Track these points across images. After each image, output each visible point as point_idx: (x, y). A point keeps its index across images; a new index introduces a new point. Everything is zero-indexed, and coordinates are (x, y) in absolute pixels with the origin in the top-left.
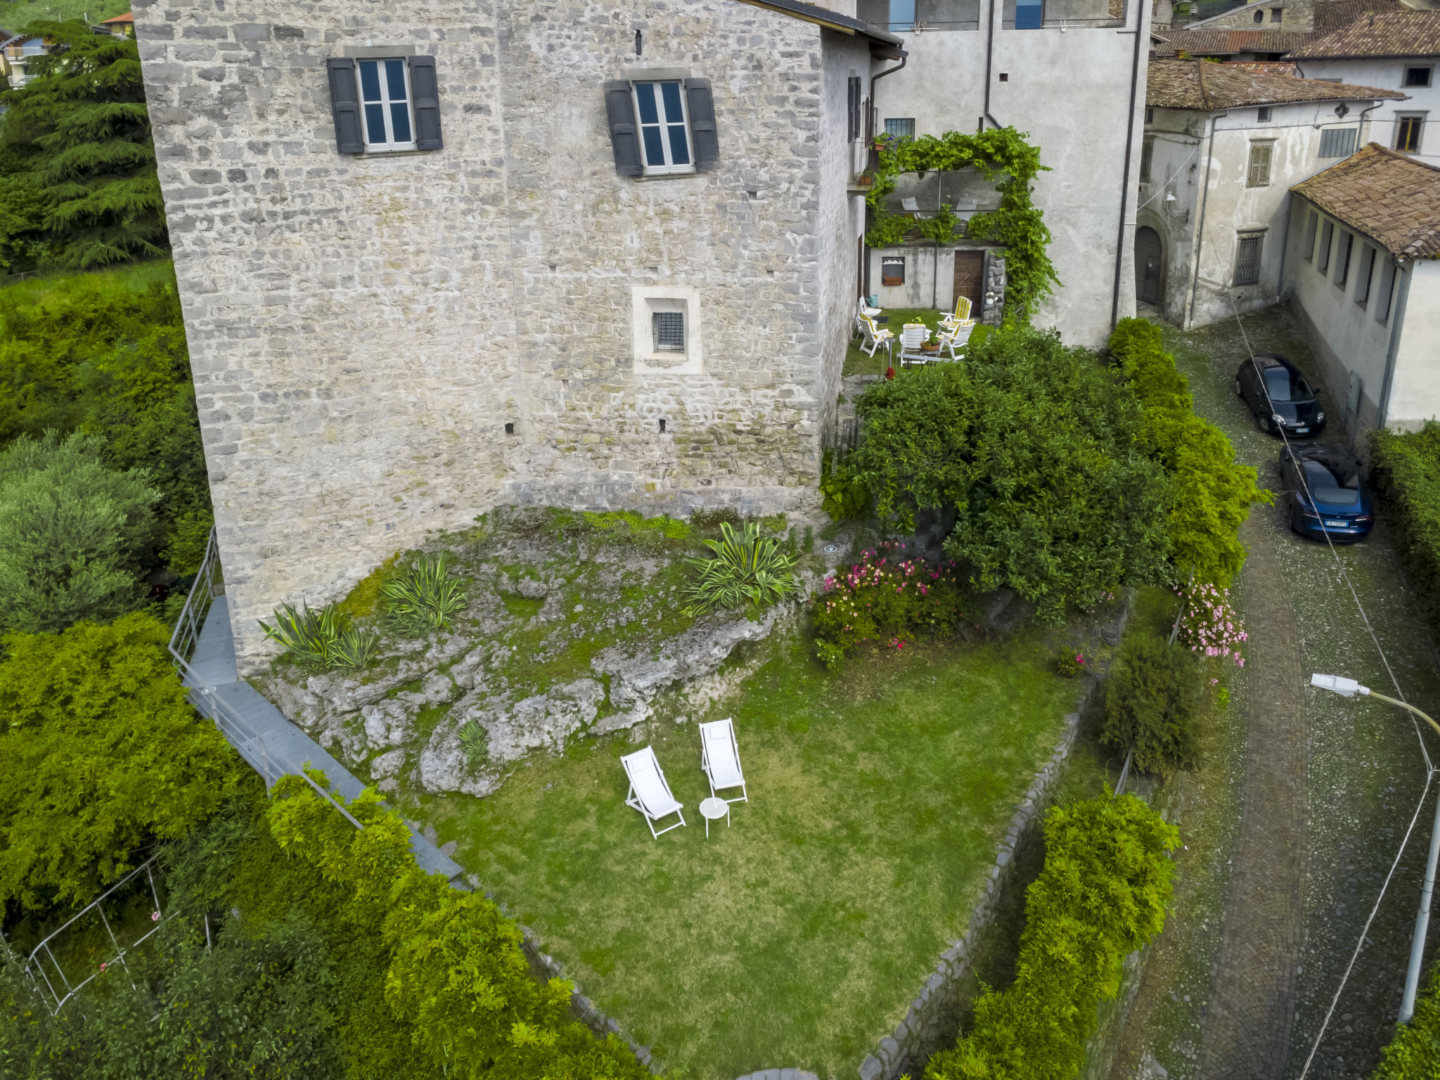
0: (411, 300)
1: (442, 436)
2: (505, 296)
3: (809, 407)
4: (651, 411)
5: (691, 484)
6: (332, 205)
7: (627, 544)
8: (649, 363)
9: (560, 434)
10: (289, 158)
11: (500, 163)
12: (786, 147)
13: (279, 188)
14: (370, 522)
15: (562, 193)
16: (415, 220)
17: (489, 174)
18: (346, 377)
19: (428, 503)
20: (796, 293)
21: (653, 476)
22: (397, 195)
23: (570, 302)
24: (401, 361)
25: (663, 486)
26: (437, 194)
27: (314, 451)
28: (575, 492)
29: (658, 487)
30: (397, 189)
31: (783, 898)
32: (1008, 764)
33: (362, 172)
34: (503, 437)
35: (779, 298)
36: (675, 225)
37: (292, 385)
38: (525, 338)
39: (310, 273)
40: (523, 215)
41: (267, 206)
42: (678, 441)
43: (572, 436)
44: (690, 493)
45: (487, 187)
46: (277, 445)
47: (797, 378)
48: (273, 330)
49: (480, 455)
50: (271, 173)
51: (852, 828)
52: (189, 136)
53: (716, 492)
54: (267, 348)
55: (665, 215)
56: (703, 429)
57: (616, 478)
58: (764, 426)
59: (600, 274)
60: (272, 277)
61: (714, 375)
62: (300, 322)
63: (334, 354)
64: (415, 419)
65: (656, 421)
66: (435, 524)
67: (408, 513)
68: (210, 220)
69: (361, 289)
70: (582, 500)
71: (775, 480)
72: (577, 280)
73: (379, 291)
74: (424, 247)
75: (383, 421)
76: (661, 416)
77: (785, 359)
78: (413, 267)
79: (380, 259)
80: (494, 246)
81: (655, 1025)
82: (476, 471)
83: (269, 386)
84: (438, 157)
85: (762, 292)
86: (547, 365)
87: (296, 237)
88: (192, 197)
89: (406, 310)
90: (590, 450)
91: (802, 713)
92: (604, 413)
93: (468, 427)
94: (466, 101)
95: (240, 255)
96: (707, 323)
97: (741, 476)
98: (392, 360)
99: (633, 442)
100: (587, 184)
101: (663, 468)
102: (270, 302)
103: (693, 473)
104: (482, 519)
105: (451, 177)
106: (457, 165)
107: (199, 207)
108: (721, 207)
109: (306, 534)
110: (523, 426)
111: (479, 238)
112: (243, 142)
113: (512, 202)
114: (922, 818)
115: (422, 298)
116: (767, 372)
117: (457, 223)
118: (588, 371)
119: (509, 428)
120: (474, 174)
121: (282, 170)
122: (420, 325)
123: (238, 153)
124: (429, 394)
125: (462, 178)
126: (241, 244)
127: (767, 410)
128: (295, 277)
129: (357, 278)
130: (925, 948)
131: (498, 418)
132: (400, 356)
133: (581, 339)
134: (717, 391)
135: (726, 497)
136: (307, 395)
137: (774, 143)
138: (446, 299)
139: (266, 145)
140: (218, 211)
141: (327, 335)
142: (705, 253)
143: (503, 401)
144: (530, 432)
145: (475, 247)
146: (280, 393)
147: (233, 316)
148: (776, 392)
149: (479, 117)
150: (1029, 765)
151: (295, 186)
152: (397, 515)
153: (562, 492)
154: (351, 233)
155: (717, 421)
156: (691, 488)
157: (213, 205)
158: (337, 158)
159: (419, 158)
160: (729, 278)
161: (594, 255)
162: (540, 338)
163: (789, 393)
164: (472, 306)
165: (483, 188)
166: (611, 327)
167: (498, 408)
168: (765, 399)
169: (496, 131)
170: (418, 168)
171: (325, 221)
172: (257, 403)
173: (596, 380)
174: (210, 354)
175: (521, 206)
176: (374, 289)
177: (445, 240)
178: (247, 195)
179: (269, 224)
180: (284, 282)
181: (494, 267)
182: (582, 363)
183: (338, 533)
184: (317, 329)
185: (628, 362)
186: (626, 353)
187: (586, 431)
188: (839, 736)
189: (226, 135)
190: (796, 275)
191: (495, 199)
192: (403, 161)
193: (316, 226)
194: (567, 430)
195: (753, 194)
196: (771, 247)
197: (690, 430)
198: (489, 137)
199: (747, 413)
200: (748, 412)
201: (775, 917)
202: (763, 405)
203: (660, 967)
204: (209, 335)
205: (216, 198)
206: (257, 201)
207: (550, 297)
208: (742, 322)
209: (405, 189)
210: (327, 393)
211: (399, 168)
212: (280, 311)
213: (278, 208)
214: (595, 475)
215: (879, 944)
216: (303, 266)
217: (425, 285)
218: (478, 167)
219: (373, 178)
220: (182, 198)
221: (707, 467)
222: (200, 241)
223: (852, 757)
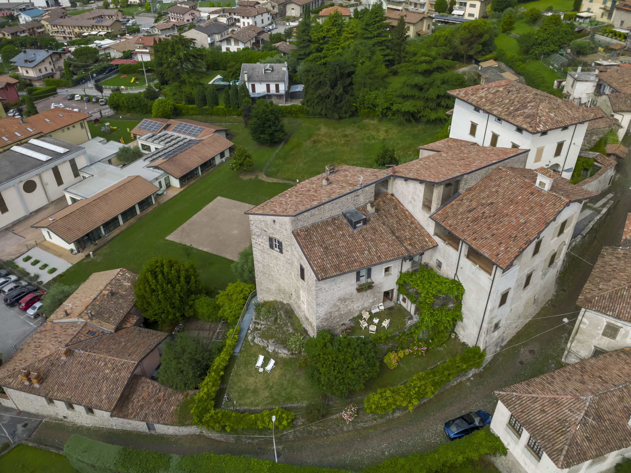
0: (279, 270)
1: (282, 289)
9: (295, 300)
10: (264, 245)
11: (290, 259)
14: (273, 294)
16: (279, 261)
18: (271, 275)
21: (302, 317)
26: (282, 259)
28: (295, 310)
31: (256, 386)
32: (297, 399)
33: (273, 251)
35: (312, 308)
36: (304, 286)
39: (267, 260)
42: (304, 315)
49: (287, 295)
51: (272, 387)
52: (255, 238)
53: (307, 327)
57: (299, 313)
58: (311, 323)
61: (307, 310)
62: (266, 265)
64: (279, 285)
71: (312, 332)
72: (297, 282)
73: (275, 267)
75: (275, 283)
77: (314, 317)
78: (279, 266)
79: (275, 263)
81: (232, 385)
84: (283, 254)
87: (265, 255)
88: (255, 244)
90: (297, 306)
91: (290, 368)
92: (298, 303)
93: (286, 290)
94: (286, 249)
95: (259, 254)
104: (287, 303)
106: (284, 257)
107: (255, 246)
110: (293, 295)
114: (279, 394)
119: (291, 294)
122: (280, 274)
123: (259, 242)
124: (281, 283)
128: (265, 260)
129: (272, 264)
130: (257, 405)
132: (277, 276)
134: (308, 313)
135: (307, 329)
138: (283, 273)
139: (263, 242)
145: (287, 268)
148: (313, 320)
149: (288, 252)
150: (298, 402)
154: (272, 258)
155: (308, 317)
158: (270, 248)
159: (280, 253)
163: (314, 322)
165: (288, 261)
167: (290, 291)
168: (311, 319)
171: (269, 255)
173: (298, 297)
177: (283, 265)
178: (260, 247)
182: (297, 294)
184: (268, 267)
188: (288, 376)
189: (258, 239)
197: (306, 315)
198: (289, 255)
201: (252, 387)
203: (239, 381)
209: (278, 256)
211: (277, 253)
213: (264, 250)
215: (255, 400)
218: (287, 258)
219: (274, 253)
221: (306, 322)
222: (255, 250)
223: (285, 380)
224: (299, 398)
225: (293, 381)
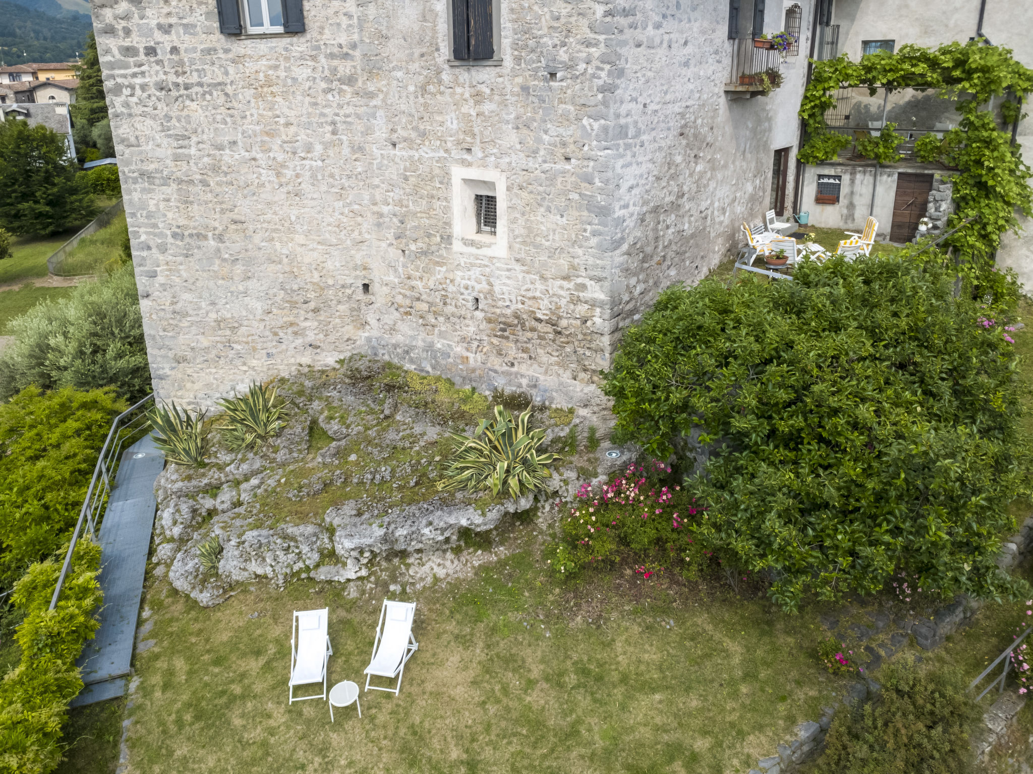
0: (283, 166)
1: (308, 286)
2: (360, 169)
3: (602, 305)
4: (467, 288)
5: (496, 362)
6: (220, 80)
7: (423, 408)
8: (467, 243)
9: (399, 299)
10: (187, 38)
11: (354, 46)
12: (584, 23)
13: (181, 63)
14: (254, 349)
15: (399, 74)
16: (285, 95)
17: (346, 56)
18: (234, 227)
19: (299, 341)
20: (591, 183)
21: (467, 350)
22: (270, 72)
23: (406, 179)
24: (276, 218)
25: (476, 361)
26: (302, 73)
27: (211, 284)
28: (407, 352)
29: (471, 361)
30: (271, 67)
33: (242, 51)
34: (360, 295)
35: (576, 187)
36: (488, 107)
37: (195, 228)
38: (375, 209)
39: (205, 137)
40: (371, 95)
41: (172, 78)
42: (489, 321)
43: (408, 302)
44: (496, 372)
45: (345, 68)
46: (184, 275)
47: (592, 273)
48: (180, 182)
49: (341, 307)
50: (174, 50)
52: (116, 17)
53: (516, 374)
54: (175, 196)
55: (478, 98)
56: (508, 312)
57: (439, 346)
58: (560, 318)
59: (428, 153)
60: (178, 137)
61: (518, 260)
62: (199, 177)
63: (224, 206)
64: (287, 269)
65: (470, 298)
66: (306, 360)
67: (284, 347)
68: (133, 88)
69: (243, 153)
70: (412, 361)
71: (568, 374)
72: (411, 157)
73: (258, 156)
74: (292, 120)
75: (262, 268)
76: (475, 294)
77: (580, 252)
78: (284, 137)
79: (257, 128)
80: (350, 123)
82: (337, 320)
83: (179, 227)
84: (303, 40)
85: (560, 180)
86: (390, 235)
87: (193, 105)
88: (120, 68)
89: (278, 174)
90: (421, 317)
92: (431, 284)
93: (330, 282)
95: (154, 118)
96: (511, 208)
97: (540, 365)
98: (268, 217)
99: (453, 316)
100: (417, 65)
101: (476, 343)
102: (177, 158)
103: (499, 354)
104: (341, 362)
105: (314, 58)
106: (318, 48)
107: (124, 76)
108: (525, 89)
109: (207, 350)
110: (375, 288)
111: (337, 115)
112: (154, 23)
113: (364, 83)
115: (291, 165)
116: (563, 263)
117: (319, 100)
118: (420, 244)
119: (366, 287)
120: (332, 56)
121: (182, 47)
122: (290, 188)
123: (149, 33)
124: (299, 249)
125: (322, 60)
126: (155, 109)
127: (563, 302)
128: (194, 139)
129: (240, 143)
131: (356, 277)
132: (275, 213)
133: (415, 214)
134: (520, 276)
135: (524, 382)
136: (205, 237)
137: (573, 19)
138: (311, 168)
139: (170, 26)
140: (138, 81)
141: (218, 190)
142: (511, 138)
143: (359, 263)
144: (380, 292)
145: (334, 123)
146: (186, 233)
147: (152, 167)
148: (571, 285)
149: (336, 4)
151: (192, 62)
152: (275, 347)
153: (399, 350)
154: (235, 104)
155: (520, 306)
156: (497, 367)
157: (134, 75)
158: (222, 37)
159: (286, 41)
160: (531, 164)
161: (423, 135)
162: (385, 209)
163: (583, 287)
164: (332, 176)
165: (341, 69)
166: (437, 204)
167: (355, 268)
168: (561, 289)
169: (350, 17)
170: (286, 49)
171: (215, 93)
172: (170, 240)
173: (424, 253)
174: (136, 196)
175: (371, 87)
176: (254, 154)
177: (309, 114)
178: (158, 68)
179: (174, 93)
180: (186, 142)
181: (350, 142)
182: (415, 236)
183: (231, 354)
184: (212, 184)
185: (447, 239)
186: (448, 231)
187: (418, 299)
189: (142, 18)
190: (592, 164)
191: (350, 80)
192: (274, 42)
193: (208, 97)
194: (405, 296)
195: (553, 75)
196: (569, 132)
197: (498, 311)
198: (345, 21)
199: (545, 304)
200: (546, 302)
202: (559, 297)
204: (135, 181)
205: (136, 70)
206: (165, 73)
207: (392, 173)
208: (542, 210)
209: (276, 67)
210: (220, 238)
211: (271, 48)
212: (184, 167)
213: (180, 80)
214: (423, 340)
216: (200, 130)
217: (294, 153)
218: (336, 50)
219: (251, 57)
220: (113, 69)
221: (512, 350)
222: (127, 105)
223: (531, 684)
224: (701, 744)
225: (584, 672)
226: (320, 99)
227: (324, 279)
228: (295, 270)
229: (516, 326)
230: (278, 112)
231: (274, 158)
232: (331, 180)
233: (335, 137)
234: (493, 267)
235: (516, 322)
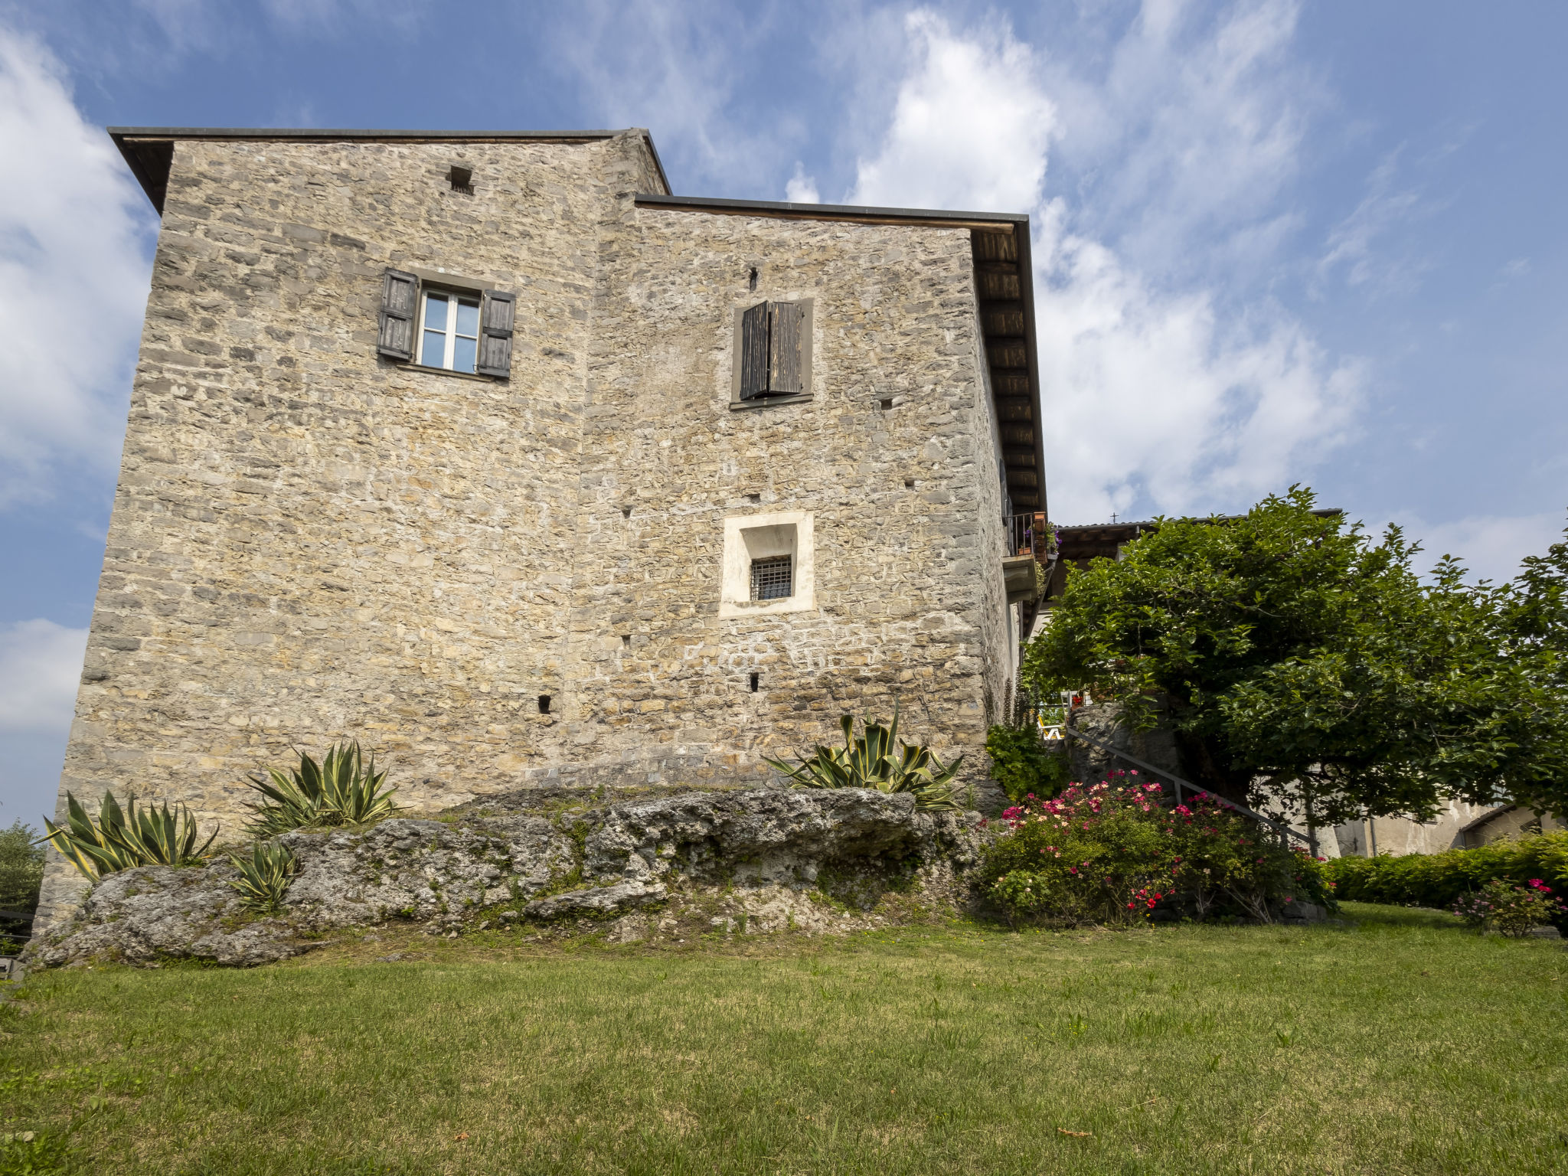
0: (437, 525)
1: (443, 691)
3: (966, 638)
4: (739, 664)
6: (355, 407)
8: (745, 604)
9: (611, 704)
10: (314, 351)
11: (578, 410)
12: (929, 349)
13: (293, 377)
15: (648, 431)
16: (460, 443)
17: (563, 418)
18: (324, 593)
19: (407, 774)
20: (944, 502)
21: (735, 746)
22: (443, 414)
23: (643, 546)
24: (407, 591)
25: (749, 757)
26: (493, 424)
28: (620, 771)
29: (742, 759)
30: (445, 409)
33: (403, 383)
34: (532, 711)
35: (921, 510)
36: (788, 446)
37: (245, 587)
38: (582, 592)
39: (307, 469)
40: (597, 460)
41: (271, 391)
42: (776, 700)
43: (627, 704)
45: (559, 430)
46: (199, 653)
47: (950, 603)
48: (239, 520)
50: (287, 361)
52: (194, 306)
54: (222, 538)
55: (773, 439)
56: (811, 680)
57: (682, 751)
58: (899, 669)
59: (685, 509)
60: (255, 463)
61: (830, 611)
62: (278, 518)
63: (315, 563)
64: (410, 663)
65: (745, 677)
69: (371, 500)
70: (629, 779)
72: (655, 520)
73: (394, 508)
74: (465, 473)
75: (363, 657)
76: (754, 669)
77: (931, 581)
78: (447, 491)
79: (405, 473)
80: (557, 490)
82: (486, 746)
83: (212, 582)
84: (503, 389)
85: (898, 506)
86: (605, 621)
87: (299, 429)
88: (177, 362)
89: (426, 534)
90: (650, 721)
92: (674, 671)
93: (484, 688)
94: (547, 345)
95: (218, 432)
96: (821, 551)
98: (395, 587)
99: (711, 706)
100: (678, 418)
101: (751, 735)
102: (243, 489)
103: (794, 738)
105: (515, 411)
106: (524, 402)
107: (181, 373)
108: (846, 420)
110: (562, 699)
111: (538, 478)
112: (261, 325)
113: (586, 447)
115: (451, 526)
116: (905, 598)
117: (514, 458)
118: (657, 623)
119: (544, 704)
120: (543, 413)
121: (302, 361)
122: (441, 553)
124: (437, 637)
125: (528, 415)
126: (225, 421)
127: (905, 648)
128: (287, 469)
129: (368, 487)
131: (531, 686)
132: (407, 584)
133: (654, 587)
134: (834, 630)
136: (263, 603)
137: (914, 348)
138: (483, 534)
139: (290, 334)
140: (206, 383)
141: (311, 540)
142: (823, 471)
143: (540, 665)
144: (571, 705)
145: (531, 487)
146: (225, 592)
147: (188, 493)
148: (918, 624)
149: (558, 363)
151: (314, 380)
153: (603, 772)
154: (374, 439)
155: (832, 668)
157: (201, 375)
158: (374, 364)
159: (478, 385)
160: (854, 496)
161: (680, 490)
162: (599, 590)
163: (937, 622)
164: (517, 547)
165: (553, 430)
166: (693, 568)
167: (532, 674)
168: (902, 632)
169: (578, 378)
170: (475, 394)
172: (187, 598)
173: (667, 632)
174: (139, 527)
175: (596, 451)
176: (389, 504)
177: (494, 470)
178: (249, 375)
179: (268, 409)
180: (270, 471)
181: (553, 512)
182: (651, 614)
184: (300, 531)
185: (713, 606)
186: (711, 596)
187: (646, 697)
189: (242, 315)
190: (944, 482)
191: (566, 444)
192: (458, 382)
193: (329, 423)
194: (620, 698)
195: (886, 402)
196: (910, 455)
197: (794, 683)
198: (568, 383)
199: (874, 656)
200: (877, 653)
202: (898, 642)
204: (146, 506)
205: (207, 370)
206: (261, 384)
207: (620, 543)
208: (871, 543)
209: (455, 411)
210: (292, 607)
211: (452, 389)
212: (254, 502)
213: (285, 396)
214: (652, 750)
216: (300, 460)
217: (458, 512)
218: (550, 408)
219: (415, 392)
220: (164, 360)
221: (816, 729)
222: (170, 407)
226: (517, 457)
227: (473, 684)
228: (424, 665)
229: (824, 696)
230: (444, 460)
231: (423, 514)
232: (514, 553)
233: (529, 503)
234: (787, 627)
235: (824, 691)
